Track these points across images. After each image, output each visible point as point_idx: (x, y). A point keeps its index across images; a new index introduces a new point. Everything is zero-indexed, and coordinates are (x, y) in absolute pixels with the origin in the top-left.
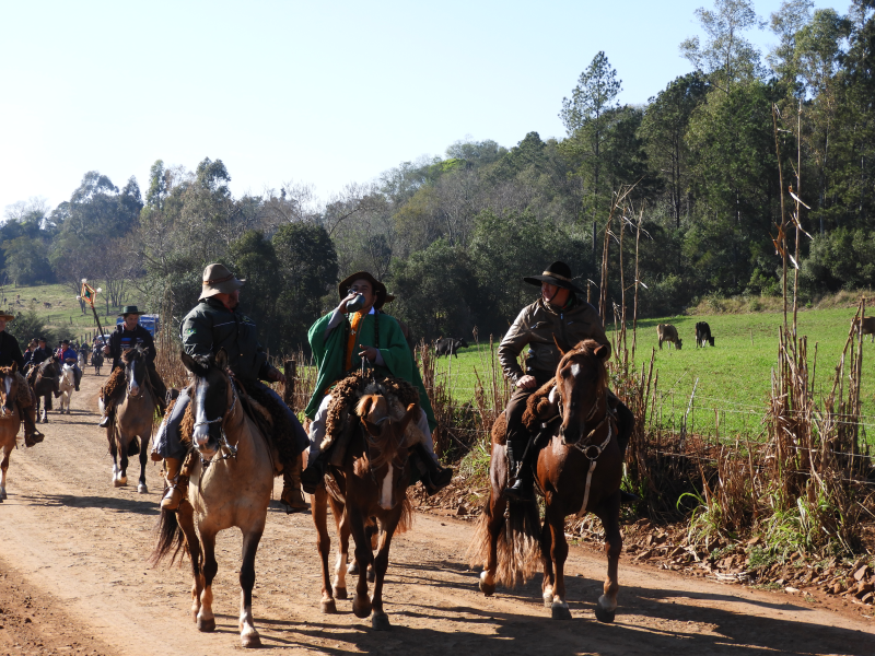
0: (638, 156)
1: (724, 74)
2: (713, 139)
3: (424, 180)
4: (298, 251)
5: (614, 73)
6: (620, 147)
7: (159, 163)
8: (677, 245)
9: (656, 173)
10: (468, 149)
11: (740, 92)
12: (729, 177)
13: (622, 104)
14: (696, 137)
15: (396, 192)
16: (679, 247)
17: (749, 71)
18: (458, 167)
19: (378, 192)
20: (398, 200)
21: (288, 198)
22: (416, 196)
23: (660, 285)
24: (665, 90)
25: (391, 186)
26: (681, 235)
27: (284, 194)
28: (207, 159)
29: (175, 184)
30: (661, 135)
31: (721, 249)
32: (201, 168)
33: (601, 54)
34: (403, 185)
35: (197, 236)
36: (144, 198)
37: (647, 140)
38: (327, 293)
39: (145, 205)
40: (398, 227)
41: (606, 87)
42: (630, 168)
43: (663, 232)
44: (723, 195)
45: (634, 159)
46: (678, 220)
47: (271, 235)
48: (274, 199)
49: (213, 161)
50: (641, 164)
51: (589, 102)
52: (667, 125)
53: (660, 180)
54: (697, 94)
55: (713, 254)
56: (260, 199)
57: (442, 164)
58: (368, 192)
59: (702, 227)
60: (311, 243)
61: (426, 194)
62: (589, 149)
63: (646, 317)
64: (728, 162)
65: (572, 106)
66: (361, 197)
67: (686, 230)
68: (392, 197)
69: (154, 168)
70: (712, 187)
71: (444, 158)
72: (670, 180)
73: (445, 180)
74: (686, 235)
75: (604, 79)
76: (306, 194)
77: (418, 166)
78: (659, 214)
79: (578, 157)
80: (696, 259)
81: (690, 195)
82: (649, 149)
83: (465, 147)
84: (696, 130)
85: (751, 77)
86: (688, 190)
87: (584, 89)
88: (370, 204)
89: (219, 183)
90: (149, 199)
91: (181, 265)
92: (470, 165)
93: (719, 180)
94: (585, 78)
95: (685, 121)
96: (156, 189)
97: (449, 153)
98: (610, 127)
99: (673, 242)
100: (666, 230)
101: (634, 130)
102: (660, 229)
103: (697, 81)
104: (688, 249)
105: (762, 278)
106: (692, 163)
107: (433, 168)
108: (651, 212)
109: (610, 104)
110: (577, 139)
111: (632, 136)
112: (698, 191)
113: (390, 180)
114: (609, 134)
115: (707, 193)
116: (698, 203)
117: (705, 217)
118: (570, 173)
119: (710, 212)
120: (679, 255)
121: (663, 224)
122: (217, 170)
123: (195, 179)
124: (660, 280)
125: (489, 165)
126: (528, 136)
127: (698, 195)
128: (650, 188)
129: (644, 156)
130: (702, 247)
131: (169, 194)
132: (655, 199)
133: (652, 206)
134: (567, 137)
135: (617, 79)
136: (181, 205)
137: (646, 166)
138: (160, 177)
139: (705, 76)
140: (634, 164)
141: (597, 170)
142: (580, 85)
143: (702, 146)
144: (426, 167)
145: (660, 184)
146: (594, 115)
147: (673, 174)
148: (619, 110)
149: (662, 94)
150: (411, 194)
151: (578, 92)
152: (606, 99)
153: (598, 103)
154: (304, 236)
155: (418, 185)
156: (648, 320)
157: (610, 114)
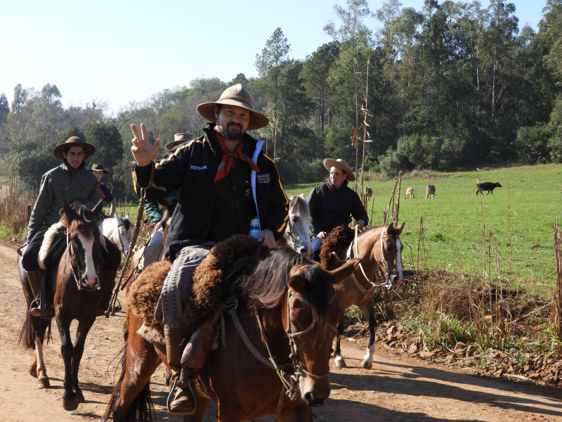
0: (300, 89)
1: (350, 44)
2: (344, 81)
3: (177, 100)
4: (100, 139)
5: (286, 40)
6: (290, 84)
7: (19, 85)
8: (322, 142)
9: (310, 99)
10: (203, 83)
11: (359, 54)
12: (352, 102)
13: (291, 59)
14: (334, 79)
15: (161, 107)
16: (323, 143)
17: (365, 43)
18: (196, 92)
19: (149, 106)
20: (161, 111)
21: (97, 108)
22: (171, 109)
23: (311, 165)
24: (316, 51)
25: (158, 103)
26: (324, 136)
27: (94, 106)
28: (48, 84)
29: (29, 98)
30: (313, 78)
31: (347, 144)
32: (44, 90)
33: (279, 29)
34: (164, 103)
35: (41, 130)
36: (10, 106)
37: (305, 80)
38: (116, 165)
39: (11, 110)
40: (160, 127)
41: (282, 48)
42: (295, 96)
43: (314, 133)
44: (349, 113)
45: (298, 91)
46: (323, 127)
47: (84, 130)
48: (88, 109)
49: (52, 86)
50: (302, 94)
51: (271, 57)
52: (317, 72)
53: (313, 103)
54: (335, 54)
55: (342, 147)
56: (79, 108)
57: (187, 91)
58: (142, 106)
59: (336, 131)
60: (108, 135)
61: (178, 108)
62: (271, 84)
63: (302, 183)
64: (352, 94)
65: (262, 59)
66: (139, 108)
67: (327, 133)
68: (158, 110)
69: (16, 89)
70: (343, 109)
71: (189, 87)
72: (319, 103)
73: (189, 100)
74: (327, 136)
75: (280, 44)
76: (105, 106)
77: (174, 92)
78: (311, 123)
79: (265, 89)
80: (332, 150)
81: (330, 113)
82: (306, 85)
83: (201, 81)
84: (333, 75)
85: (366, 46)
86: (328, 110)
87: (269, 49)
88: (144, 113)
89: (54, 98)
90: (13, 106)
91: (29, 146)
92: (203, 92)
93: (346, 104)
94: (269, 43)
95: (327, 69)
96: (17, 101)
97: (192, 84)
98: (284, 71)
99: (319, 140)
100: (315, 132)
101: (298, 74)
102: (312, 132)
103: (335, 47)
104: (328, 144)
105: (370, 162)
106: (331, 94)
107: (182, 93)
108: (307, 122)
109: (284, 58)
110: (265, 79)
111: (297, 77)
112: (334, 111)
113: (157, 99)
114: (283, 76)
115: (339, 112)
116: (334, 117)
117: (338, 126)
118: (260, 98)
119: (341, 123)
120: (323, 147)
121: (314, 129)
122: (54, 90)
123: (40, 96)
124: (311, 161)
125: (215, 92)
126: (238, 76)
127: (334, 113)
128: (307, 108)
129: (303, 89)
130: (336, 144)
131: (25, 104)
132: (309, 114)
133: (308, 118)
134: (259, 77)
135: (288, 43)
136: (32, 111)
137: (305, 95)
138: (20, 93)
139: (340, 44)
140: (298, 93)
141: (276, 96)
142: (266, 47)
143: (337, 85)
144: (178, 93)
145: (313, 106)
146: (274, 65)
147: (320, 100)
148: (289, 62)
149: (314, 54)
150: (169, 108)
151: (265, 51)
152: (282, 55)
153: (277, 58)
154: (104, 130)
155: (173, 103)
156: (303, 185)
157: (284, 64)
